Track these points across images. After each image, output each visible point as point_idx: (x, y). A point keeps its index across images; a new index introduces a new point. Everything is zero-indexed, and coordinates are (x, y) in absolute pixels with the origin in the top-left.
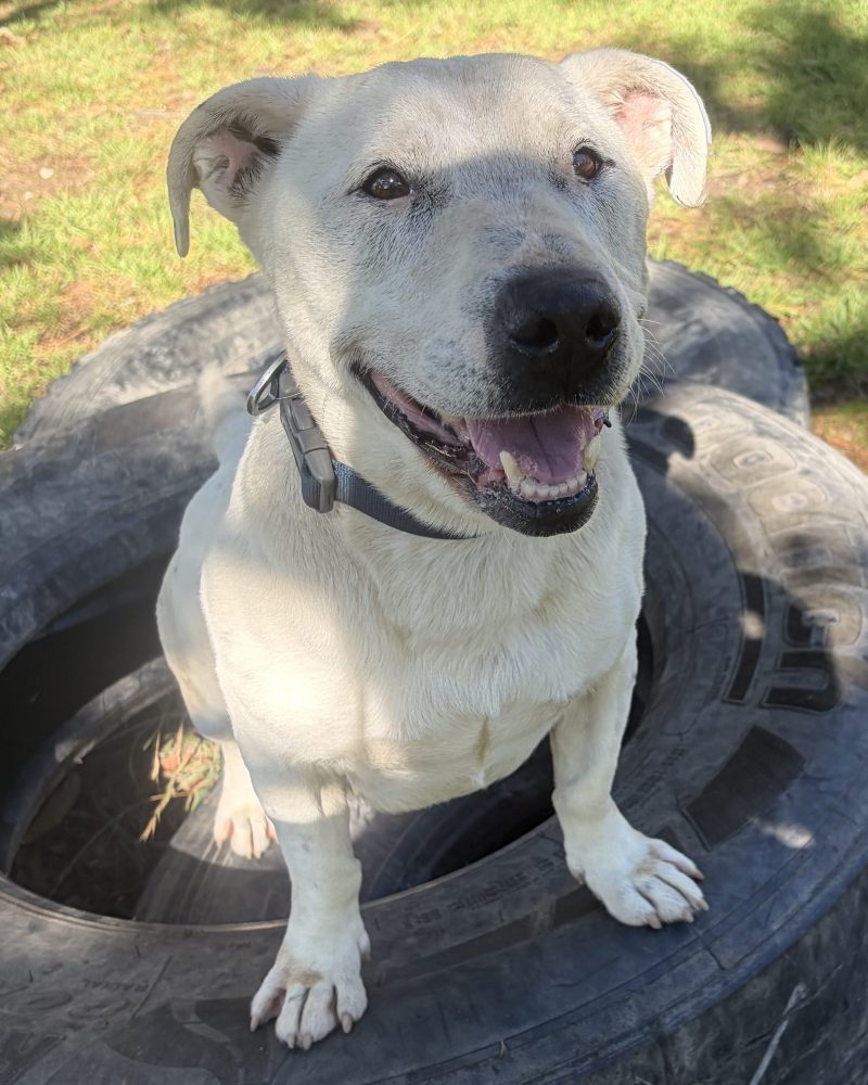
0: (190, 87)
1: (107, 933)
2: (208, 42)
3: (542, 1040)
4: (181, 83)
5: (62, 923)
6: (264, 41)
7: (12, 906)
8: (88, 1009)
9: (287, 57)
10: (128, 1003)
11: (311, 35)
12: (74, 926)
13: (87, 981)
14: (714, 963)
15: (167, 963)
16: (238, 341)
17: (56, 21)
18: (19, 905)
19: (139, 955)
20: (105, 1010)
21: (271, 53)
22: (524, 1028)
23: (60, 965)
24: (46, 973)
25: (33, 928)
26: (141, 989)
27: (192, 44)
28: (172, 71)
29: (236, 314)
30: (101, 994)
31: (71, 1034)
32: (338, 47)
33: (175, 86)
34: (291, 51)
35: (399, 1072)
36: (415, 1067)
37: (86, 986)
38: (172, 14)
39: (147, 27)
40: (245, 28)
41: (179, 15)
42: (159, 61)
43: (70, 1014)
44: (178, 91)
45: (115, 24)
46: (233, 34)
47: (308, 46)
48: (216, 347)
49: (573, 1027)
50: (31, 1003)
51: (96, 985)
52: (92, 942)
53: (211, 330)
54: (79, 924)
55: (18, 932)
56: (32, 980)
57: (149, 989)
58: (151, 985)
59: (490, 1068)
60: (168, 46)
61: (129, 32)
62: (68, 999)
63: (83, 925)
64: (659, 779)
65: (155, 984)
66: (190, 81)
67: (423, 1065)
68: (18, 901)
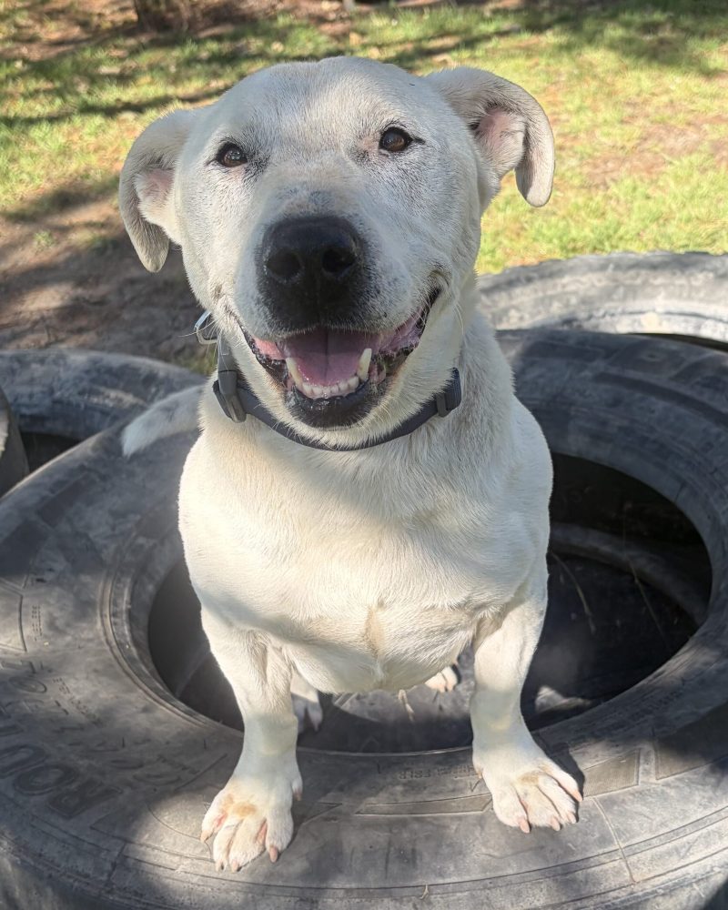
0: (568, 112)
1: (194, 726)
2: (595, 77)
3: (458, 894)
4: (562, 108)
5: (168, 711)
6: (639, 79)
7: (141, 691)
8: (149, 776)
9: (653, 94)
10: (179, 779)
11: (679, 79)
12: (175, 716)
13: (161, 757)
14: (627, 874)
15: (222, 758)
16: (513, 313)
17: (487, 51)
18: (145, 692)
19: (205, 748)
20: (159, 780)
21: (641, 91)
22: (448, 880)
23: (149, 740)
24: (137, 744)
25: (146, 710)
26: (193, 772)
27: (580, 78)
28: (560, 98)
29: (518, 291)
30: (165, 768)
31: (127, 791)
32: (695, 90)
33: (557, 110)
34: (657, 91)
35: (340, 886)
36: (354, 885)
37: (158, 760)
38: (575, 53)
39: (552, 61)
40: (627, 68)
41: (580, 54)
42: (553, 88)
43: (135, 777)
44: (559, 114)
45: (529, 57)
46: (617, 73)
47: (673, 87)
48: (494, 315)
49: (488, 891)
50: (114, 762)
51: (165, 761)
52: (179, 730)
53: (494, 301)
54: (179, 715)
55: (134, 710)
56: (123, 746)
57: (198, 774)
58: (202, 771)
59: (411, 904)
60: (563, 79)
61: (537, 64)
62: (141, 766)
63: (182, 717)
64: (650, 712)
65: (205, 771)
66: (570, 107)
67: (360, 886)
68: (146, 688)
